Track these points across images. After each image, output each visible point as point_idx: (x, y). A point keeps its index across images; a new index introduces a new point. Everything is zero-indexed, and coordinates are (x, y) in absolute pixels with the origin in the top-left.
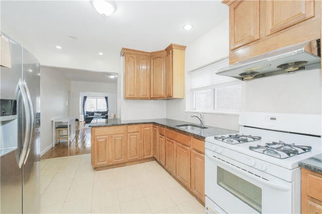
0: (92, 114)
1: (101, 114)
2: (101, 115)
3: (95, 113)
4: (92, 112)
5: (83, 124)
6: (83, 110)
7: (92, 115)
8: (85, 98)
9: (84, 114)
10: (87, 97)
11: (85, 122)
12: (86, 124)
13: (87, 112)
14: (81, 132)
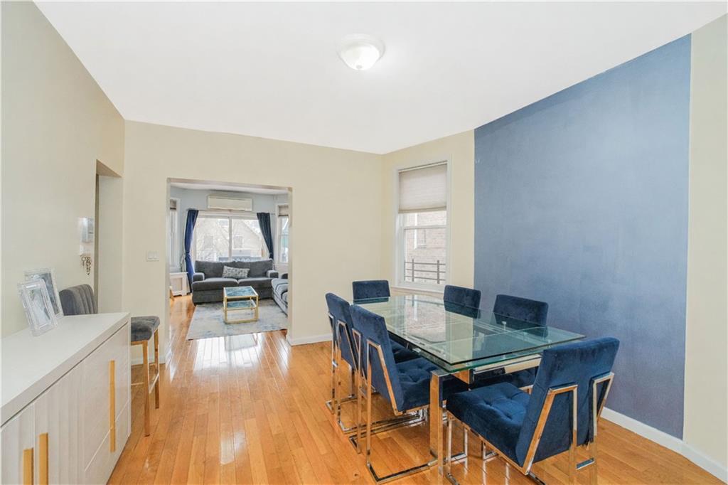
0: (217, 269)
1: (246, 270)
2: (249, 275)
3: (225, 267)
4: (215, 264)
5: (185, 308)
6: (185, 256)
7: (217, 276)
8: (192, 215)
9: (189, 269)
10: (200, 214)
11: (190, 297)
12: (197, 308)
13: (197, 263)
14: (174, 370)
